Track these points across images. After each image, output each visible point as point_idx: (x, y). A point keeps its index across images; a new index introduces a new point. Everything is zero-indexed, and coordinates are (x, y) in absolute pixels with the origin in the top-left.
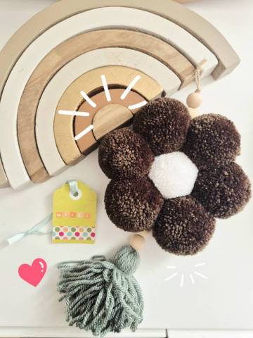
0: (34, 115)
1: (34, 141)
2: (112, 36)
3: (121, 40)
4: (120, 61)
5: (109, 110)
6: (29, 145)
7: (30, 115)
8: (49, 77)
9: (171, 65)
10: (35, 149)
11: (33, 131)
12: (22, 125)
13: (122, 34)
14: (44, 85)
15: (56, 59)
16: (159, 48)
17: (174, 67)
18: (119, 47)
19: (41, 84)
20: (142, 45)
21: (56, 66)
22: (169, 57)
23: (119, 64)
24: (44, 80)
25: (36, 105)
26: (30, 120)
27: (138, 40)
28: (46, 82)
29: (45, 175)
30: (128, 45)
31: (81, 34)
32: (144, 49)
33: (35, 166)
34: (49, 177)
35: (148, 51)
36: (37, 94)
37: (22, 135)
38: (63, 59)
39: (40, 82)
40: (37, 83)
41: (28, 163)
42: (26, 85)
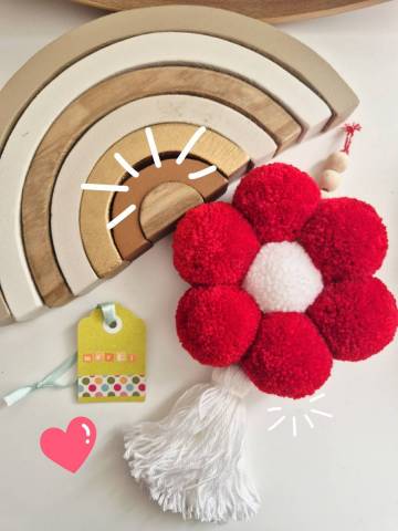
0: (47, 201)
1: (48, 241)
2: (168, 77)
3: (181, 83)
4: (180, 115)
5: (164, 191)
6: (38, 249)
7: (42, 202)
8: (71, 142)
9: (260, 120)
10: (51, 254)
11: (46, 227)
12: (29, 218)
13: (182, 73)
14: (63, 154)
15: (81, 114)
16: (240, 94)
17: (265, 123)
18: (180, 93)
19: (59, 153)
20: (215, 90)
21: (81, 126)
22: (258, 107)
23: (180, 120)
24: (62, 147)
25: (50, 185)
26: (43, 209)
27: (207, 82)
28: (65, 150)
29: (67, 295)
30: (192, 90)
32: (218, 96)
33: (50, 282)
34: (71, 296)
35: (224, 98)
36: (53, 168)
37: (28, 234)
38: (92, 114)
39: (57, 150)
40: (52, 152)
41: (39, 278)
42: (35, 155)
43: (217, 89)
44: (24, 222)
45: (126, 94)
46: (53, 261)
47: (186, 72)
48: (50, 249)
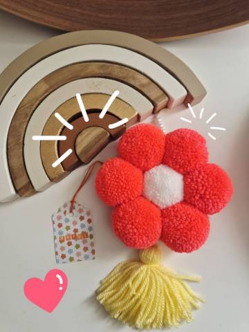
0: (22, 136)
1: (22, 159)
2: (94, 68)
3: (101, 71)
4: (99, 89)
6: (16, 162)
7: (20, 135)
8: (38, 102)
9: (145, 92)
10: (23, 166)
11: (21, 150)
12: (12, 144)
13: (102, 66)
14: (33, 109)
15: (45, 87)
16: (134, 78)
18: (99, 77)
19: (30, 109)
22: (144, 86)
23: (99, 92)
24: (33, 105)
25: (25, 126)
26: (20, 139)
27: (117, 71)
29: (31, 190)
30: (107, 75)
31: (68, 66)
32: (122, 79)
33: (22, 182)
34: (34, 192)
35: (125, 80)
36: (26, 117)
37: (11, 154)
38: (51, 87)
39: (30, 107)
40: (27, 108)
41: (15, 179)
42: (17, 109)
43: (121, 75)
44: (9, 147)
45: (70, 77)
46: (24, 169)
47: (104, 65)
48: (22, 163)
